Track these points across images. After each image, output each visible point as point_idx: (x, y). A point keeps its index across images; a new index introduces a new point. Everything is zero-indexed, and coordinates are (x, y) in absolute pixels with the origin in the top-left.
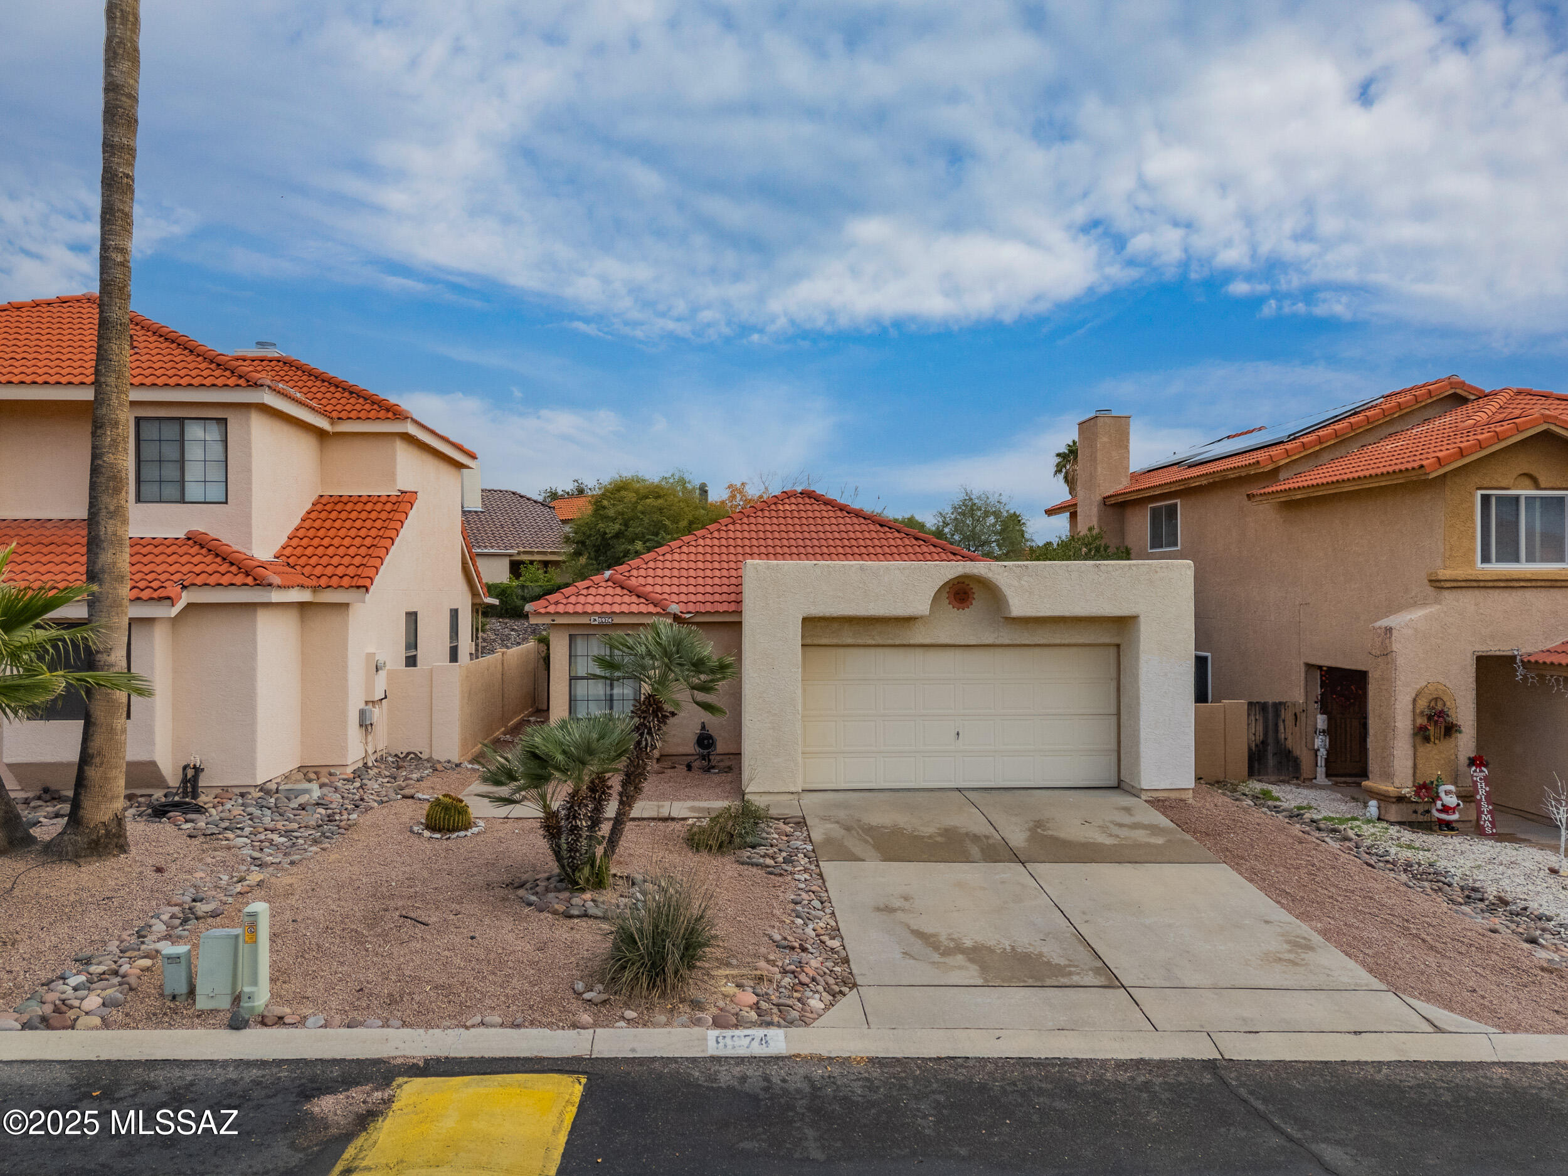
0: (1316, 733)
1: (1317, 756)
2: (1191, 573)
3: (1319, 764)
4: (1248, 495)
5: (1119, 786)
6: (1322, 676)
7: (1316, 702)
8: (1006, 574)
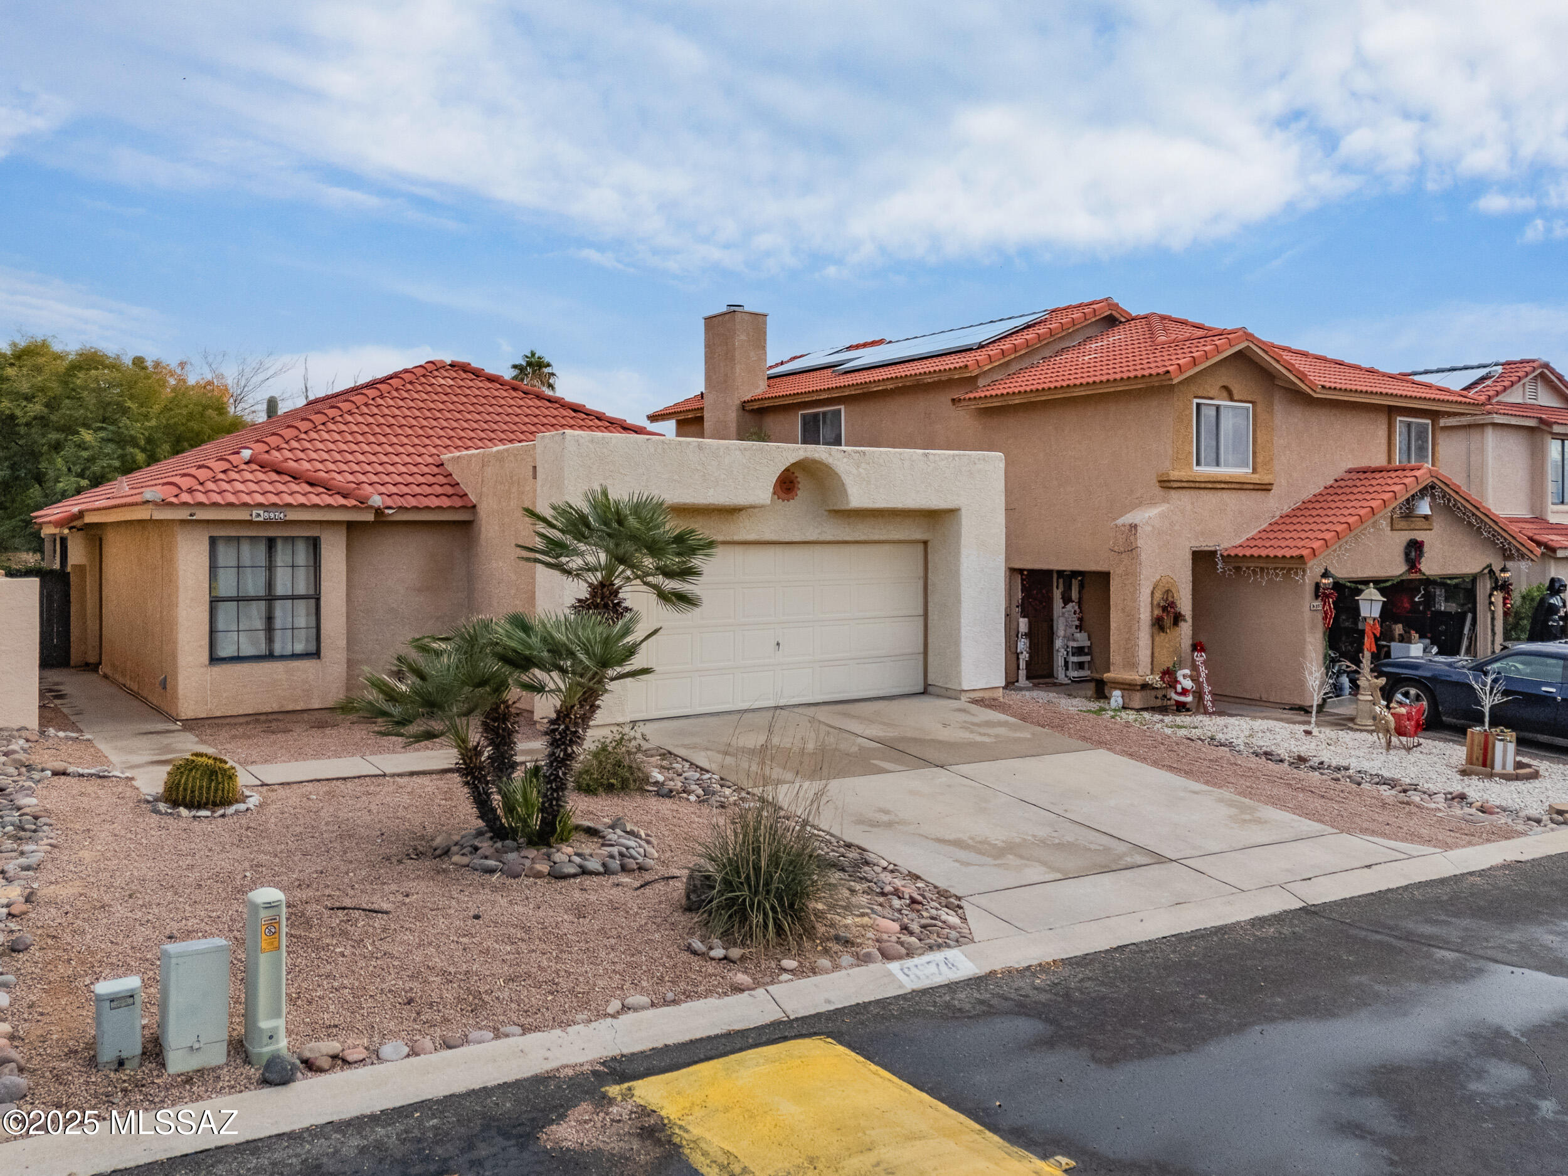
0: (1017, 636)
1: (1018, 659)
2: (1002, 465)
3: (1021, 667)
4: (953, 400)
5: (926, 691)
6: (1022, 580)
7: (1018, 607)
8: (845, 460)
